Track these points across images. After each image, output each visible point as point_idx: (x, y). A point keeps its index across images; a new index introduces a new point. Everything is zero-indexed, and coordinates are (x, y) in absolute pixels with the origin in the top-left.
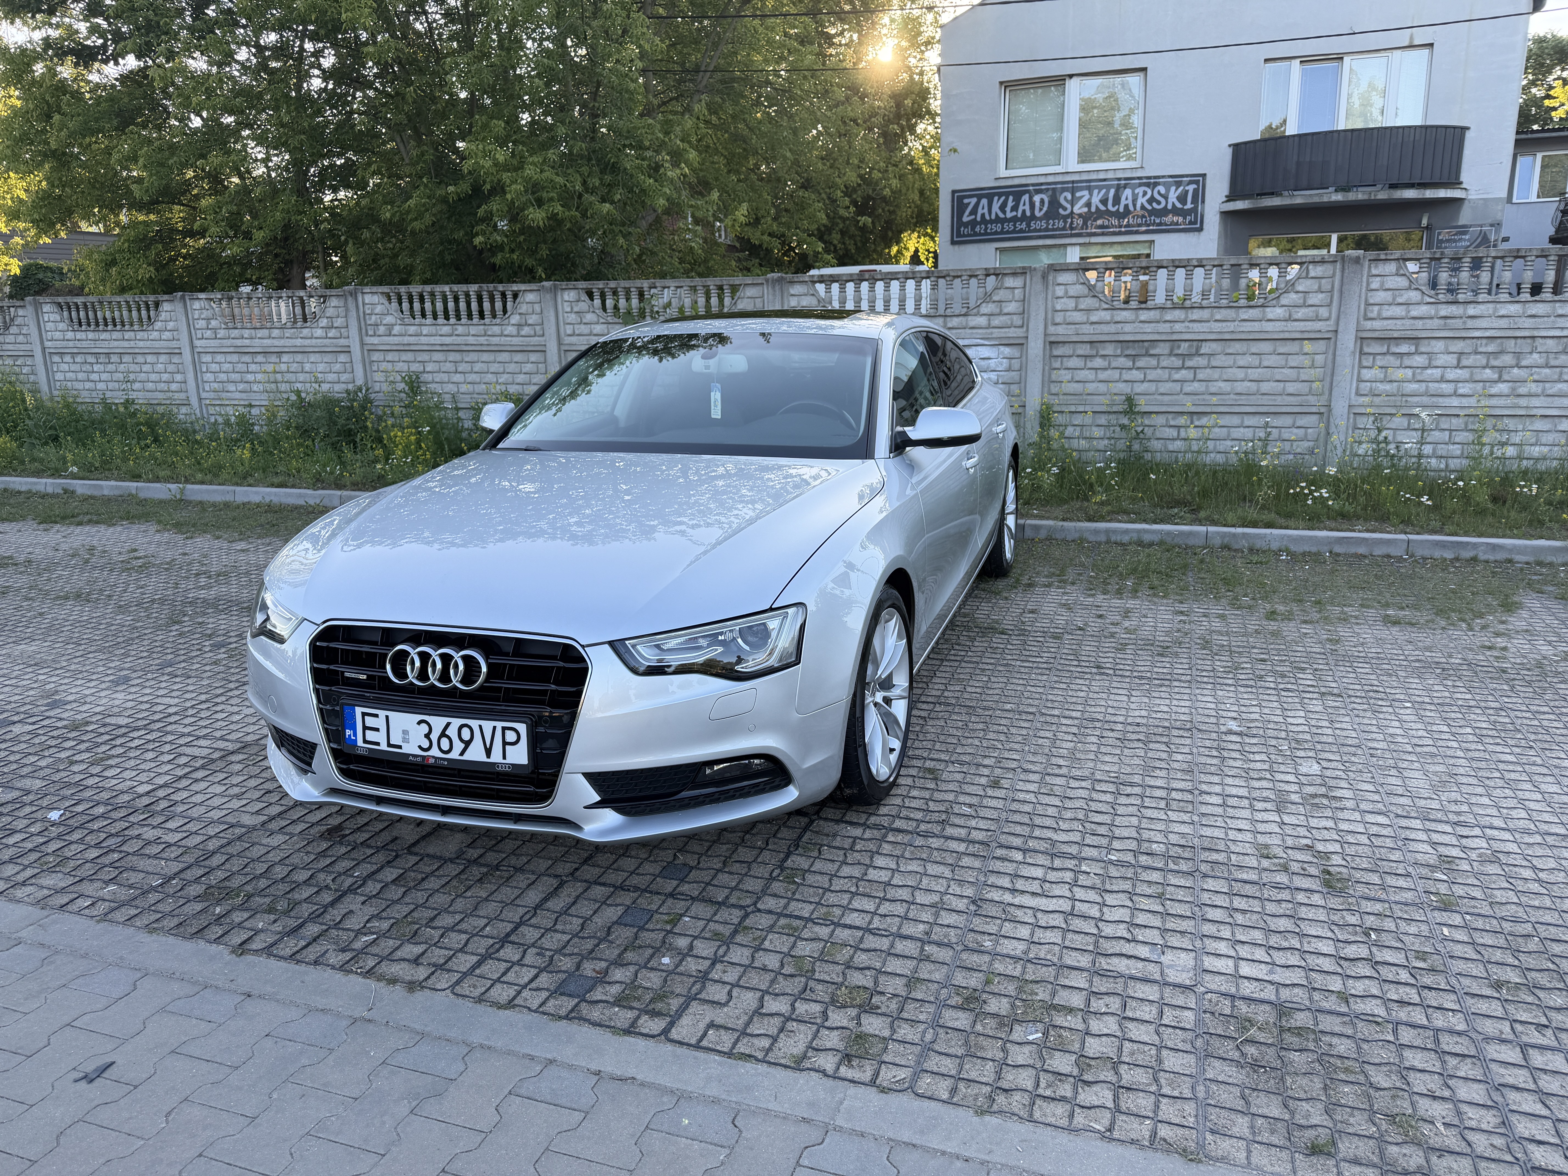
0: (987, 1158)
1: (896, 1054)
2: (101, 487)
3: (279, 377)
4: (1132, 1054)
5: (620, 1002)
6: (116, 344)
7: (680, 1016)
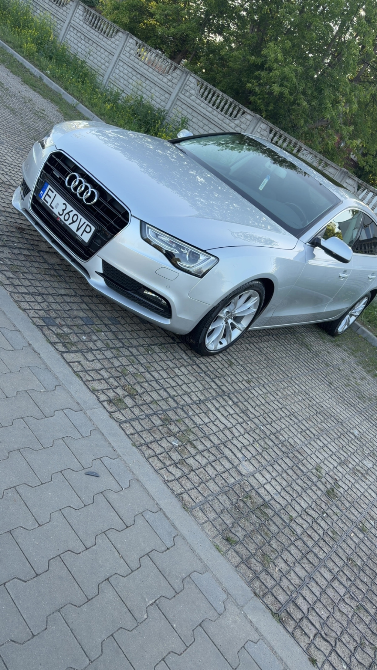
0: (122, 455)
1: (126, 413)
2: (52, 84)
3: (140, 87)
4: (200, 473)
5: (57, 335)
6: (95, 37)
7: (72, 353)
